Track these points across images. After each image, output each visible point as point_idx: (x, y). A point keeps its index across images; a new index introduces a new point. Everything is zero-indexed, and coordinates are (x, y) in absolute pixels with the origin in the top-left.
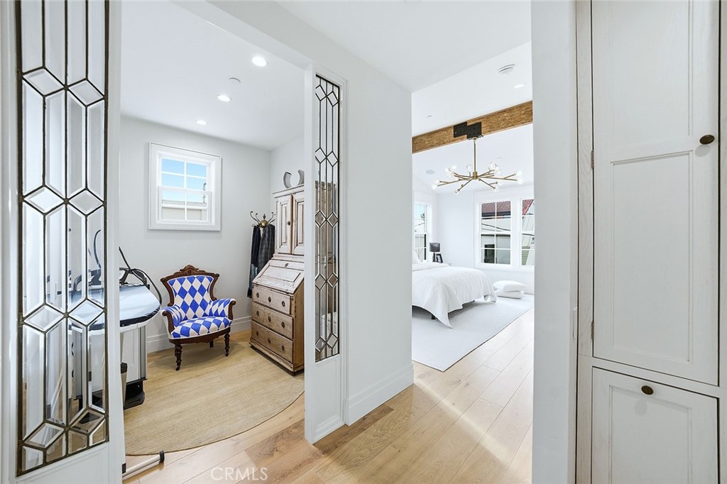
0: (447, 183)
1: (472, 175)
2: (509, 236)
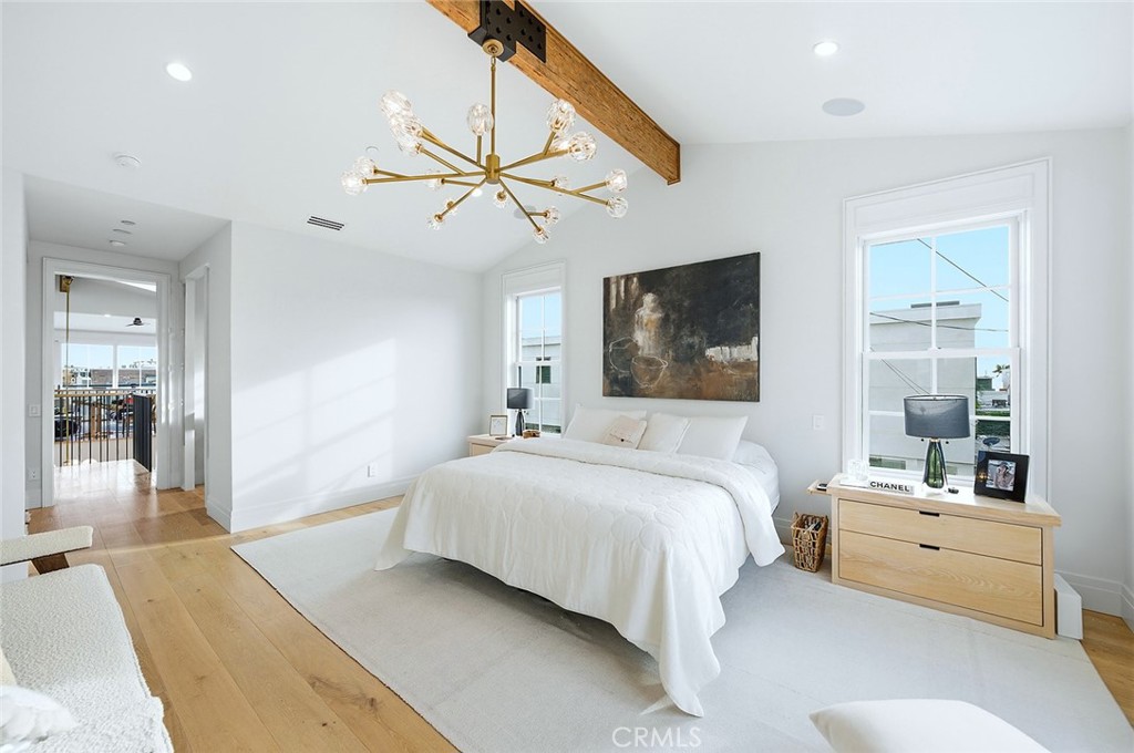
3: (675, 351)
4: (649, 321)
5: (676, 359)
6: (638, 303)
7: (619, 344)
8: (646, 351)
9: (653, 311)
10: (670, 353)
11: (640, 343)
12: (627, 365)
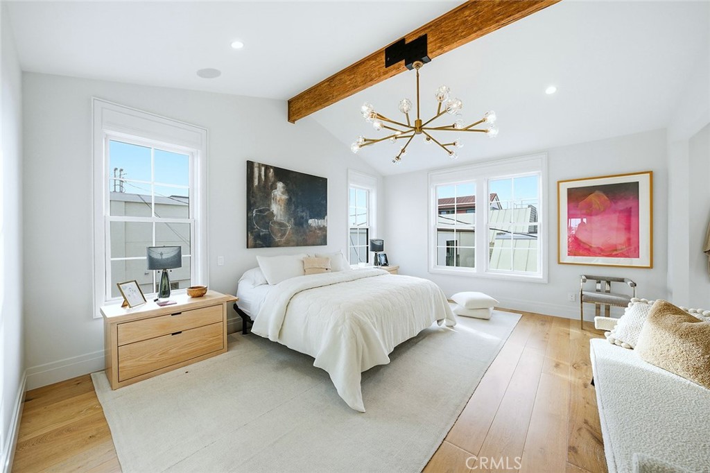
0: (374, 141)
1: (413, 125)
2: (473, 231)
3: (294, 219)
4: (281, 199)
5: (295, 224)
6: (274, 187)
7: (260, 211)
8: (279, 218)
9: (283, 193)
10: (292, 220)
11: (275, 212)
12: (266, 226)
